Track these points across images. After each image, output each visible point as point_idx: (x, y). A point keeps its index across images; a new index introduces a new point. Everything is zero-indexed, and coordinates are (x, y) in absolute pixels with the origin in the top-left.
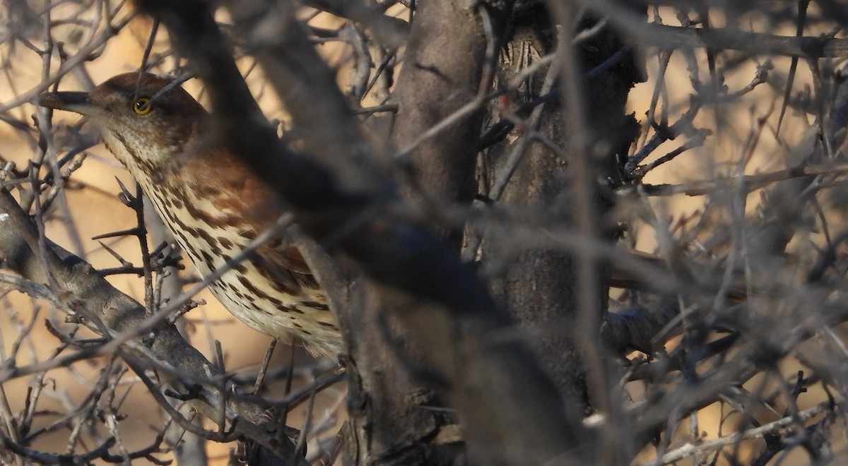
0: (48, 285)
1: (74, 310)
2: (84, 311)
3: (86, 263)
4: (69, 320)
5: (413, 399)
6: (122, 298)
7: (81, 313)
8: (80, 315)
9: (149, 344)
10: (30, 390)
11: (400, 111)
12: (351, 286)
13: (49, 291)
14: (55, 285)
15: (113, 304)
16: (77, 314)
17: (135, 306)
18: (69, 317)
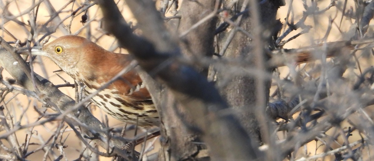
0: (35, 91)
1: (46, 102)
2: (50, 102)
3: (50, 82)
4: (44, 106)
5: (188, 139)
6: (66, 97)
7: (49, 103)
8: (48, 104)
9: (77, 116)
10: (27, 135)
11: (182, 18)
12: (162, 92)
13: (35, 94)
14: (38, 91)
15: (61, 99)
16: (47, 104)
17: (71, 100)
18: (44, 105)
